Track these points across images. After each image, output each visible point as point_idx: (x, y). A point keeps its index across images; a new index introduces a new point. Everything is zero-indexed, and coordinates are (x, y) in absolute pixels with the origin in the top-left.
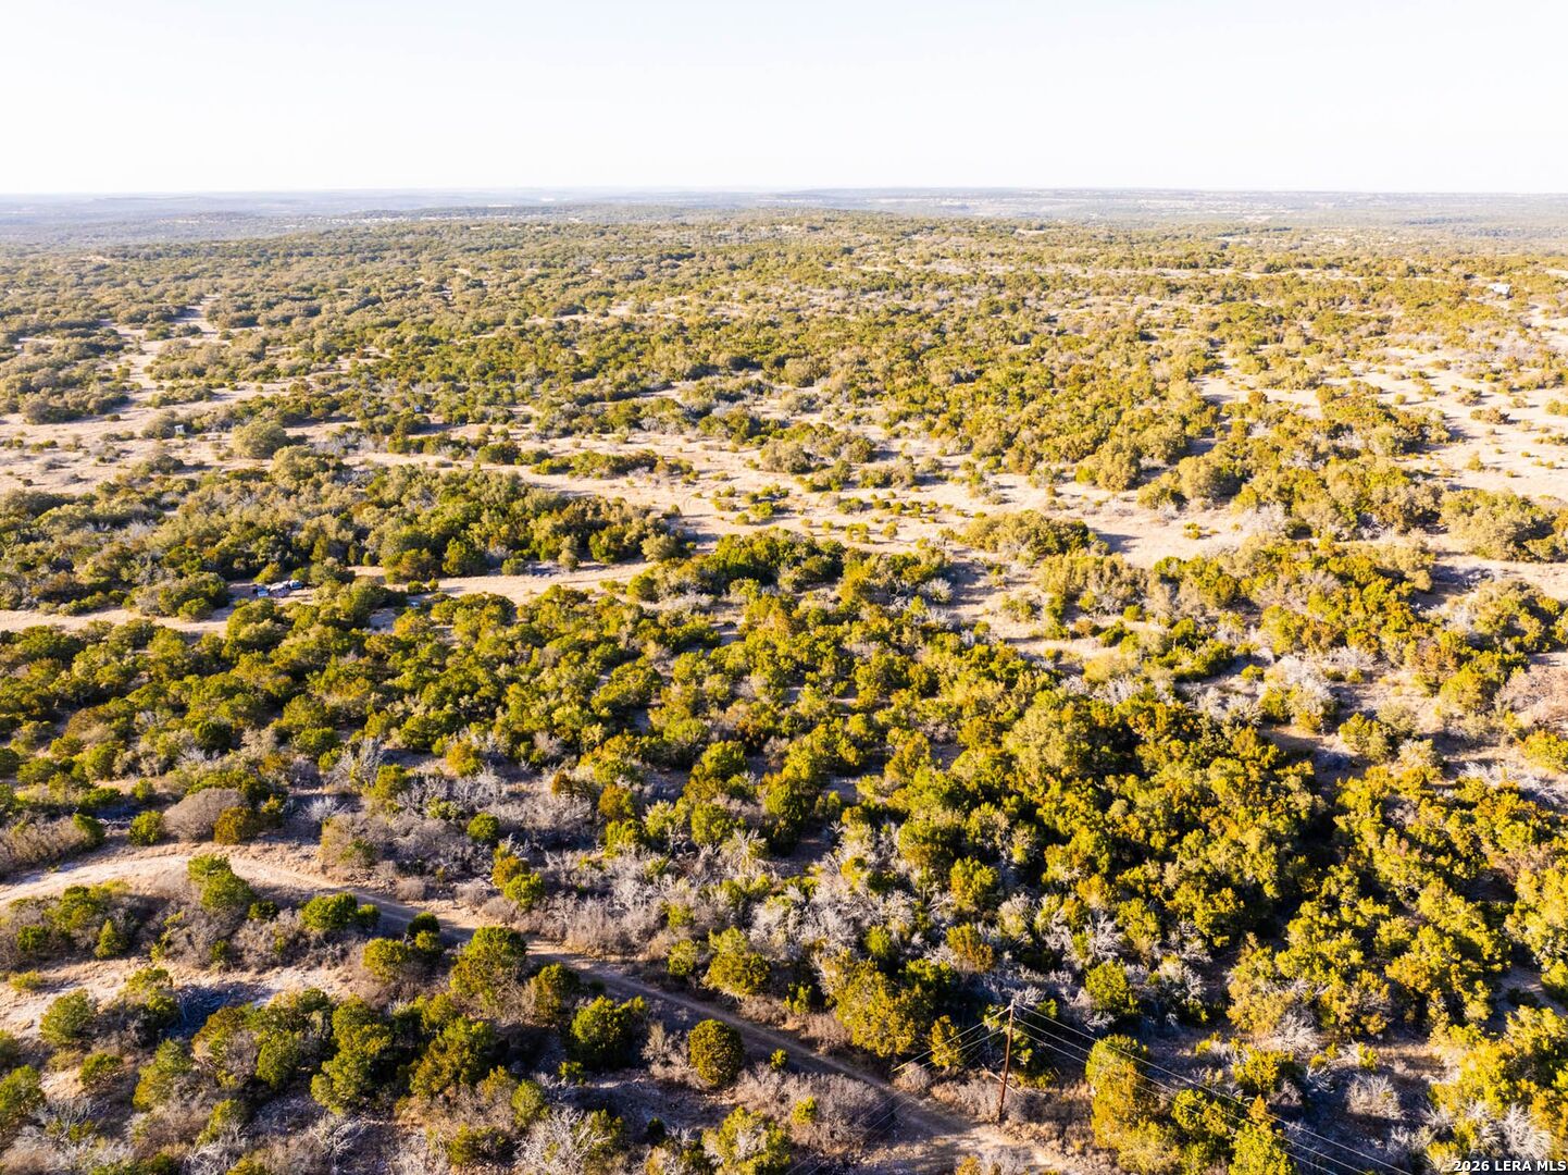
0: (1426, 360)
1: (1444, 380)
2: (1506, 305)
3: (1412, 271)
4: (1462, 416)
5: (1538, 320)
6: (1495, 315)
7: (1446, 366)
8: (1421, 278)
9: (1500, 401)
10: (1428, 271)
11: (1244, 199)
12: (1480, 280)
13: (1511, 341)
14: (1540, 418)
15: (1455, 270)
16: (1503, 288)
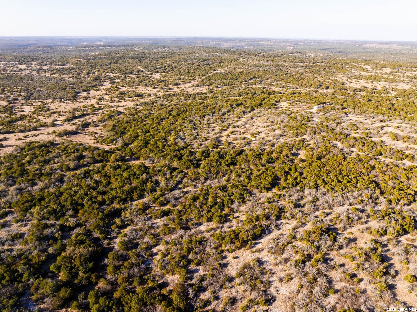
0: (341, 76)
1: (343, 78)
2: (348, 69)
3: (334, 64)
4: (347, 82)
5: (353, 71)
6: (348, 70)
7: (343, 77)
8: (336, 65)
9: (350, 80)
10: (336, 64)
11: (283, 42)
12: (344, 65)
13: (350, 74)
14: (354, 82)
15: (340, 63)
16: (348, 67)
